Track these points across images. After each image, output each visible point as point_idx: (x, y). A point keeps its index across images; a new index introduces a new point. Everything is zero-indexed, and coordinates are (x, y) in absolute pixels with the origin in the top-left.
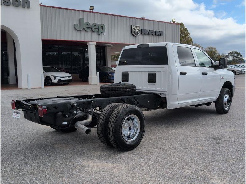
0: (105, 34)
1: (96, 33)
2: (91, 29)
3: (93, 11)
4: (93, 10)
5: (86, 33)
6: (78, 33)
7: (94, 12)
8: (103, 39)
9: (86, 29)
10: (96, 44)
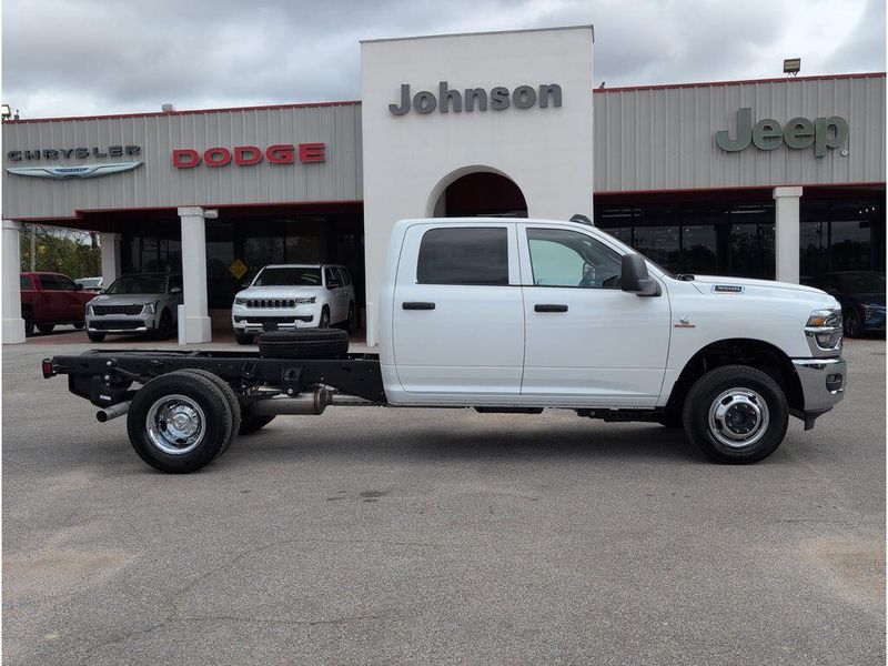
0: (845, 153)
1: (808, 155)
2: (784, 141)
3: (799, 75)
4: (798, 70)
5: (763, 160)
6: (732, 161)
7: (800, 79)
8: (836, 172)
9: (761, 144)
10: (801, 194)
